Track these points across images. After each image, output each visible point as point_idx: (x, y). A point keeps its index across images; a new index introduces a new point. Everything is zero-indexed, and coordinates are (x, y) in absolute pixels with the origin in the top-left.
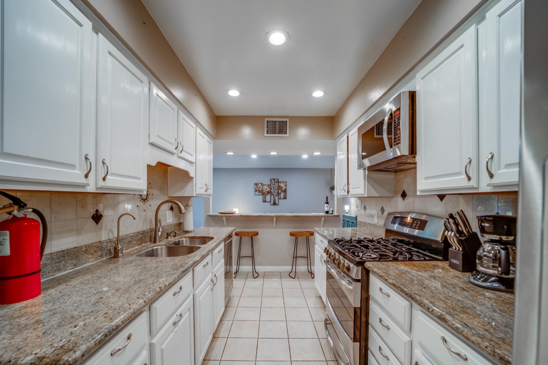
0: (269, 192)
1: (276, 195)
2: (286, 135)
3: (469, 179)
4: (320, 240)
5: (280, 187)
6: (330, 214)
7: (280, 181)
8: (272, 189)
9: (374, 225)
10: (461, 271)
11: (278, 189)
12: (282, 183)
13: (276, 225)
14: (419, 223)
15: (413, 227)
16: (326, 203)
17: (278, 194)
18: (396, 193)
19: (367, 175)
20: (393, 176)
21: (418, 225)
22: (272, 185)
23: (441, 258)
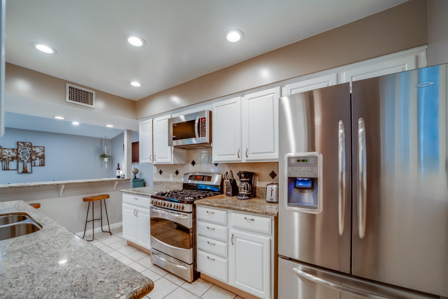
0: (16, 158)
1: (28, 162)
2: (92, 106)
3: (239, 157)
4: (134, 198)
5: (34, 152)
6: (122, 178)
7: (33, 145)
8: (21, 154)
9: (170, 183)
10: (231, 196)
11: (31, 154)
12: (37, 148)
13: (63, 193)
14: (207, 178)
15: (204, 180)
16: (117, 169)
17: (31, 160)
18: (187, 162)
19: (173, 150)
20: (186, 152)
21: (207, 179)
22: (20, 149)
23: (220, 193)
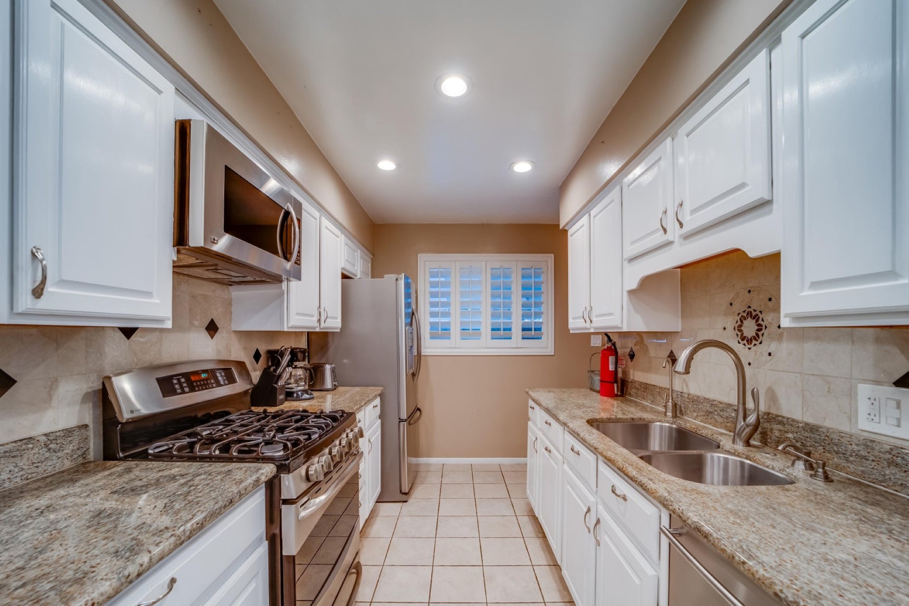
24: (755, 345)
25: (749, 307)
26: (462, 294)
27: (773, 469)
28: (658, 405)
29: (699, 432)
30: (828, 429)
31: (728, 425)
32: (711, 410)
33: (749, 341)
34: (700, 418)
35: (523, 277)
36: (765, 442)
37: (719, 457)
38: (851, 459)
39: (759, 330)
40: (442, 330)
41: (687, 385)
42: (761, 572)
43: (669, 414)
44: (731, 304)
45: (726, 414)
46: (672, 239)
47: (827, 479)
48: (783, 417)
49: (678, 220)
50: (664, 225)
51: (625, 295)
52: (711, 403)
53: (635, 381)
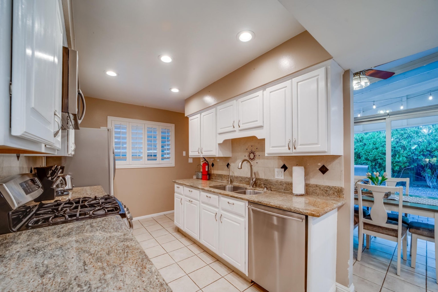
24: (253, 160)
25: (252, 150)
26: (133, 138)
27: (261, 191)
28: (224, 181)
29: (239, 186)
30: (270, 180)
31: (246, 183)
32: (242, 180)
33: (252, 159)
34: (238, 183)
35: (162, 132)
36: (256, 186)
37: (249, 191)
38: (274, 185)
39: (254, 157)
40: (122, 156)
41: (234, 173)
42: (273, 204)
43: (229, 183)
44: (247, 149)
45: (246, 180)
46: (236, 130)
47: (271, 190)
48: (260, 179)
49: (239, 125)
50: (234, 125)
51: (217, 145)
52: (242, 177)
53: (215, 174)
